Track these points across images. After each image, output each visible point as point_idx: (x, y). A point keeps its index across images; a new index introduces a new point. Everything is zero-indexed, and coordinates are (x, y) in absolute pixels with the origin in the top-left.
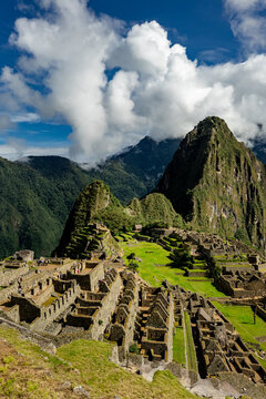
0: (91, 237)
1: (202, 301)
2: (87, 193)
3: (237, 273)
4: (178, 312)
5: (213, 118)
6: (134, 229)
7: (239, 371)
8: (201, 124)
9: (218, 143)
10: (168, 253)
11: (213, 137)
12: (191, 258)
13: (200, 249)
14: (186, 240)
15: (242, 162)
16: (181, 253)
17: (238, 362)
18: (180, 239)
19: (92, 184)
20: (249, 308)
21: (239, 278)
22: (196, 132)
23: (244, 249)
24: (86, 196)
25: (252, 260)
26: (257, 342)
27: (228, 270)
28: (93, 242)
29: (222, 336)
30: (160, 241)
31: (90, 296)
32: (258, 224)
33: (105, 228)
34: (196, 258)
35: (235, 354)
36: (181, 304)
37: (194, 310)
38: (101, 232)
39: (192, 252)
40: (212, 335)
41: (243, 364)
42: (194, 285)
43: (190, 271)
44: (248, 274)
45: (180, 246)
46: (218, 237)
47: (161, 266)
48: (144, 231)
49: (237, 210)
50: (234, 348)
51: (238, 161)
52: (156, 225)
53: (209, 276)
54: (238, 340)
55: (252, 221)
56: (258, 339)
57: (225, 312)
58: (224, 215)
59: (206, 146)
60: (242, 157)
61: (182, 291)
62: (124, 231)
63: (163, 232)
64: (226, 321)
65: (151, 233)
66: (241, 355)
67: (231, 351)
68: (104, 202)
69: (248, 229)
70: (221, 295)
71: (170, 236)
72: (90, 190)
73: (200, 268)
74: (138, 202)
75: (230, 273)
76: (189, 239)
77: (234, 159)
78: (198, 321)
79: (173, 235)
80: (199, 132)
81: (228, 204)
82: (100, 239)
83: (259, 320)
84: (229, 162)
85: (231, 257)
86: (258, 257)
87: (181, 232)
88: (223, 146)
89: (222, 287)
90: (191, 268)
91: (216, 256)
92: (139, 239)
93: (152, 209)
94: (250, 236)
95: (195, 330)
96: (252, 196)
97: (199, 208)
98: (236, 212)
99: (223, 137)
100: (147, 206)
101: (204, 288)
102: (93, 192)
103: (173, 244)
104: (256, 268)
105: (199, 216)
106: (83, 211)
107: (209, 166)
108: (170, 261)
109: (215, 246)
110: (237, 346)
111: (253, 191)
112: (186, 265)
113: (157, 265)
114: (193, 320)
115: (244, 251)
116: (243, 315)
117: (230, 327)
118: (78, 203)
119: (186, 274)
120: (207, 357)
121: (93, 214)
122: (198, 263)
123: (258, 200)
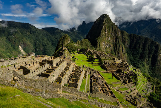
0: (61, 52)
1: (95, 71)
2: (62, 38)
3: (109, 63)
4: (86, 74)
5: (105, 14)
6: (77, 50)
7: (104, 92)
8: (101, 16)
9: (106, 23)
10: (87, 57)
11: (105, 21)
12: (94, 59)
13: (97, 56)
14: (93, 53)
15: (114, 29)
16: (91, 57)
17: (104, 90)
18: (91, 53)
19: (64, 36)
20: (111, 74)
21: (109, 65)
22: (99, 19)
23: (112, 56)
24: (62, 40)
25: (114, 59)
26: (112, 84)
27: (105, 62)
28: (62, 53)
29: (100, 82)
30: (85, 54)
31: (52, 67)
32: (118, 50)
33: (66, 49)
34: (96, 58)
35: (104, 87)
36: (87, 72)
37: (92, 74)
38: (65, 50)
39: (95, 57)
40: (96, 81)
41: (106, 90)
42: (94, 67)
43: (93, 63)
44: (112, 63)
45: (91, 55)
46: (103, 52)
47: (84, 61)
48: (80, 51)
49: (112, 45)
50: (104, 86)
51: (113, 29)
52: (84, 49)
53: (99, 64)
54: (106, 83)
55: (116, 48)
56: (113, 83)
57: (103, 75)
58: (107, 46)
59: (102, 24)
60: (114, 28)
61: (90, 68)
62: (74, 51)
63: (86, 51)
64: (102, 77)
65: (82, 51)
66: (106, 87)
67: (102, 87)
68: (68, 42)
69: (115, 51)
70: (103, 70)
71: (89, 52)
72: (63, 37)
73: (97, 61)
74: (79, 42)
75: (106, 63)
76: (94, 53)
77: (111, 29)
78: (93, 77)
79: (90, 52)
80: (100, 19)
81: (109, 43)
82: (64, 52)
83: (114, 77)
84: (110, 29)
85: (107, 58)
86: (116, 58)
87: (92, 51)
88: (108, 24)
89: (103, 68)
90: (94, 61)
91: (102, 58)
92: (78, 53)
93: (84, 44)
94: (115, 53)
95: (91, 80)
96: (117, 41)
97: (99, 44)
98: (111, 46)
99: (108, 21)
100: (82, 43)
101: (97, 68)
102: (64, 38)
103: (89, 54)
104: (115, 62)
105: (99, 47)
106: (61, 44)
107: (103, 30)
108: (88, 60)
109: (102, 55)
110: (105, 85)
111: (117, 39)
112: (92, 61)
113: (83, 61)
114: (91, 77)
115: (111, 57)
116: (109, 76)
117: (104, 79)
118: (59, 42)
119: (92, 64)
120: (93, 88)
121: (64, 45)
122: (96, 60)
123: (118, 42)
